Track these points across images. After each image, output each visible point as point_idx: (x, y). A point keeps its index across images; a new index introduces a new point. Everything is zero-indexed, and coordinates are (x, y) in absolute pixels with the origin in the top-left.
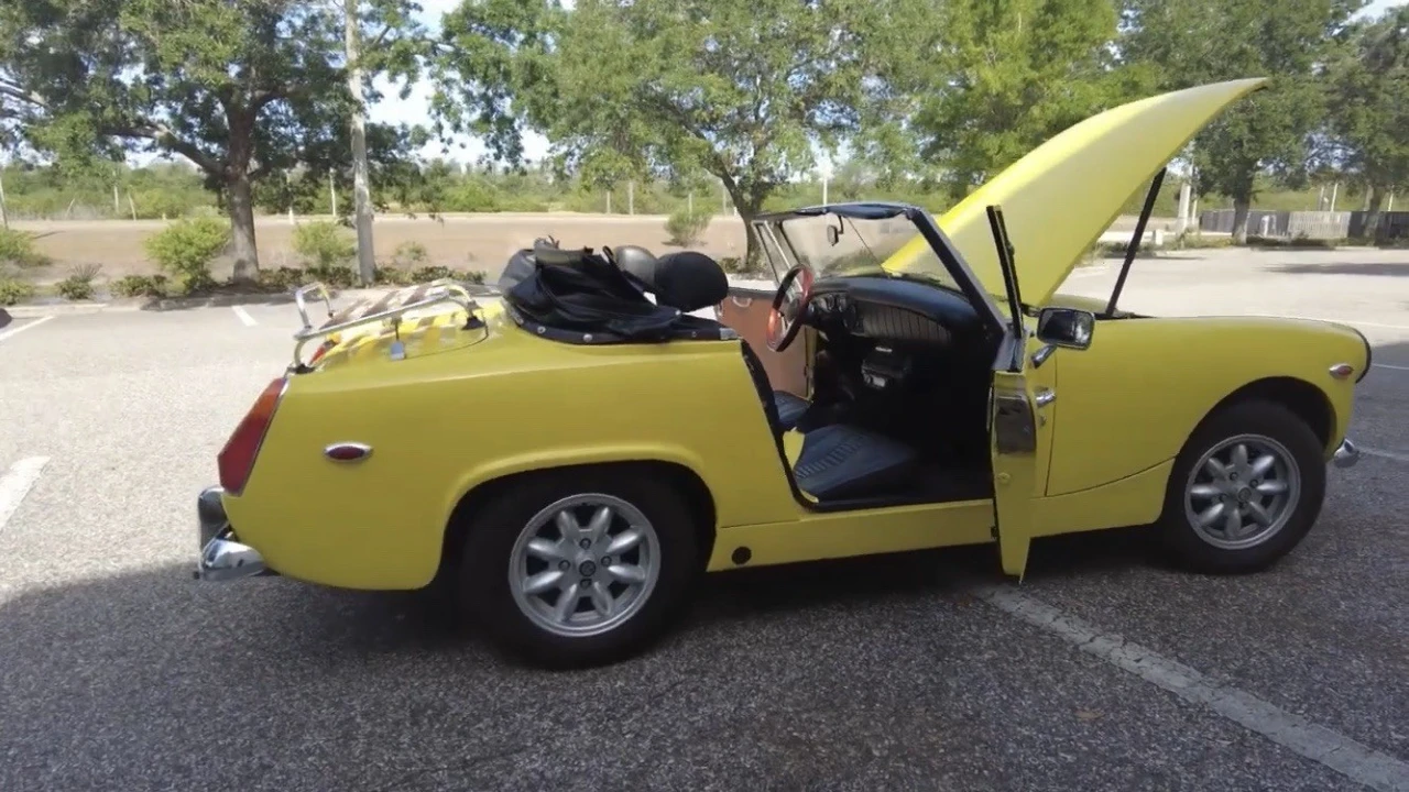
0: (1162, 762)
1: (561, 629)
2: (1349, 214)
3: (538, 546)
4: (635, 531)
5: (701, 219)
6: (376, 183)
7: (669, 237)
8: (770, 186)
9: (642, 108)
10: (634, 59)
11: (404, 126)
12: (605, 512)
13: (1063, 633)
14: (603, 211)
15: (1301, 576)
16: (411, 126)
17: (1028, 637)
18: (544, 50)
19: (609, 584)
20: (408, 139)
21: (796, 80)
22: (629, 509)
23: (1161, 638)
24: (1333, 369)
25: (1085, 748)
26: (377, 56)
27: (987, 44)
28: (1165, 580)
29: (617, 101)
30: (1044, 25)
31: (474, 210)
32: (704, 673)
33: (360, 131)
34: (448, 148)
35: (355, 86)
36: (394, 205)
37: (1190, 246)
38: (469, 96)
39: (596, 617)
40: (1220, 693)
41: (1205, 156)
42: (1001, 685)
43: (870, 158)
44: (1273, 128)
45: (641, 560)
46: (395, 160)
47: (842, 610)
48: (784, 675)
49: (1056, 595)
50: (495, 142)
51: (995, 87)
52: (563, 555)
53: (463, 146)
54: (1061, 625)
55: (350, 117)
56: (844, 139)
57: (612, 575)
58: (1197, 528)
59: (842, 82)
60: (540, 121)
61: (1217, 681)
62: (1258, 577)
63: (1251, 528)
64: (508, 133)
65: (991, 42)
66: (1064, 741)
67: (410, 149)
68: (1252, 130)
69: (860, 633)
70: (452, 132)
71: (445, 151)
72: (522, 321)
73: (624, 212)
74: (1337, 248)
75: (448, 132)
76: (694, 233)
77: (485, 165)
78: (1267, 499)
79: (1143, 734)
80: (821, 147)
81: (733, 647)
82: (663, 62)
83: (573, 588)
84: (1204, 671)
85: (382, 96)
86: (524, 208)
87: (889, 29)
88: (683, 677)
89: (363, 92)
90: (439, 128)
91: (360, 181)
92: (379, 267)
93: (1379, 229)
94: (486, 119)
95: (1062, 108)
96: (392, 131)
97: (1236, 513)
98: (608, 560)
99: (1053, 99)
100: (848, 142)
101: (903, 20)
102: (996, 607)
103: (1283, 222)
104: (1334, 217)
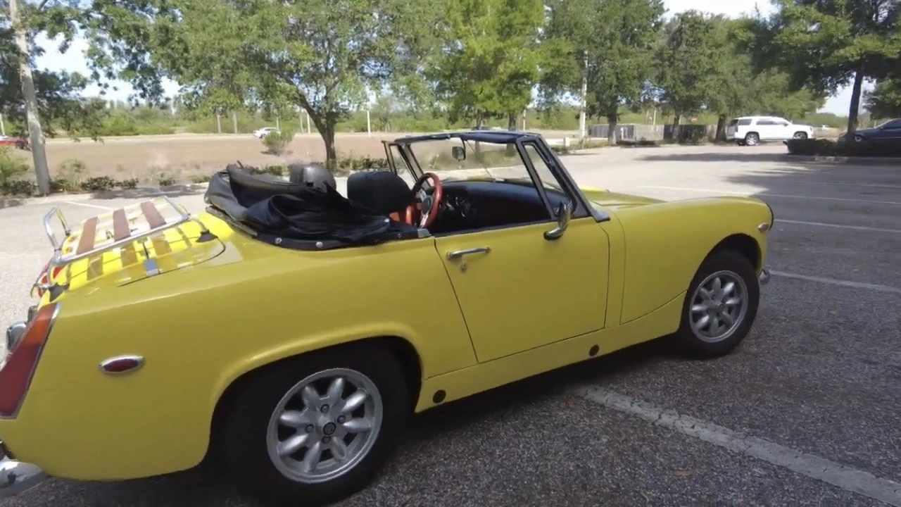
0: (742, 500)
1: (309, 479)
2: (663, 126)
3: (286, 417)
4: (362, 391)
5: (287, 136)
6: (44, 116)
7: (266, 149)
8: (337, 115)
9: (247, 62)
10: (239, 28)
11: (63, 73)
12: (339, 382)
13: (641, 414)
14: (215, 131)
15: (750, 353)
16: (70, 72)
17: (621, 422)
18: (174, 19)
19: (343, 437)
20: (69, 83)
21: (351, 44)
22: (356, 375)
23: (698, 408)
24: (760, 226)
25: (694, 499)
26: (38, 19)
27: (471, 24)
28: (681, 366)
29: (227, 56)
30: (506, 13)
31: (118, 135)
32: (422, 490)
33: (28, 77)
34: (105, 90)
35: (21, 43)
36: (61, 132)
37: (587, 147)
38: (116, 51)
39: (335, 463)
40: (748, 442)
41: (593, 95)
42: (622, 461)
43: (402, 96)
44: (628, 78)
45: (366, 414)
46: (59, 99)
47: (498, 421)
48: (480, 481)
49: (623, 387)
50: (141, 85)
51: (479, 52)
52: (307, 421)
53: (115, 89)
54: (636, 409)
55: (19, 67)
56: (385, 83)
57: (345, 428)
58: (696, 332)
59: (383, 47)
60: (175, 70)
61: (742, 433)
62: (730, 357)
63: (722, 327)
64: (150, 79)
65: (473, 23)
66: (679, 497)
67: (72, 89)
68: (618, 79)
69: (517, 436)
70: (107, 79)
71: (102, 93)
72: (256, 234)
73: (231, 131)
74: (661, 145)
75: (103, 79)
76: (283, 145)
77: (133, 102)
78: (730, 308)
79: (721, 481)
80: (371, 89)
81: (435, 464)
82: (261, 32)
83: (318, 445)
84: (733, 428)
85: (44, 51)
86: (156, 132)
87: (410, 13)
88: (408, 497)
89: (28, 47)
90: (96, 76)
91: (33, 118)
92: (53, 180)
93: (679, 135)
94: (132, 67)
95: (516, 67)
96: (53, 76)
97: (716, 320)
98: (343, 417)
99: (511, 61)
100: (388, 86)
101: (420, 8)
102: (593, 402)
103: (631, 131)
104: (655, 128)
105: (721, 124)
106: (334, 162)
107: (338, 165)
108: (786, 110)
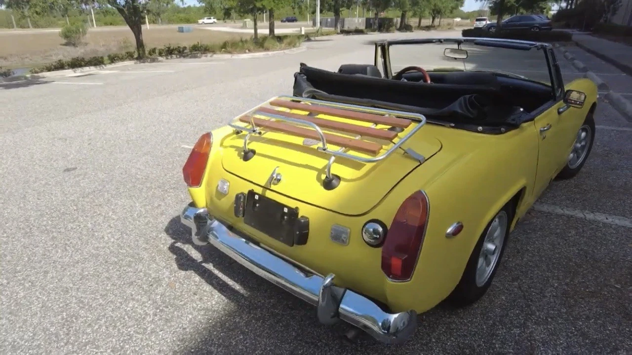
2: (364, 19)
5: (81, 30)
23: (596, 208)
62: (578, 176)
72: (452, 124)
74: (367, 33)
76: (79, 38)
93: (378, 26)
102: (542, 211)
104: (358, 21)
105: (403, 17)
106: (144, 51)
107: (147, 52)
108: (442, 8)
